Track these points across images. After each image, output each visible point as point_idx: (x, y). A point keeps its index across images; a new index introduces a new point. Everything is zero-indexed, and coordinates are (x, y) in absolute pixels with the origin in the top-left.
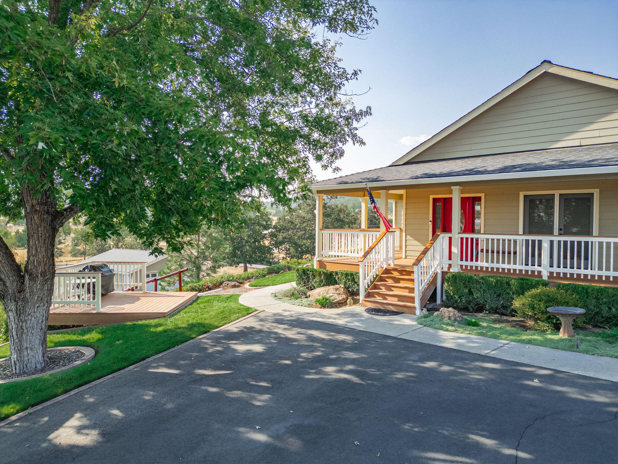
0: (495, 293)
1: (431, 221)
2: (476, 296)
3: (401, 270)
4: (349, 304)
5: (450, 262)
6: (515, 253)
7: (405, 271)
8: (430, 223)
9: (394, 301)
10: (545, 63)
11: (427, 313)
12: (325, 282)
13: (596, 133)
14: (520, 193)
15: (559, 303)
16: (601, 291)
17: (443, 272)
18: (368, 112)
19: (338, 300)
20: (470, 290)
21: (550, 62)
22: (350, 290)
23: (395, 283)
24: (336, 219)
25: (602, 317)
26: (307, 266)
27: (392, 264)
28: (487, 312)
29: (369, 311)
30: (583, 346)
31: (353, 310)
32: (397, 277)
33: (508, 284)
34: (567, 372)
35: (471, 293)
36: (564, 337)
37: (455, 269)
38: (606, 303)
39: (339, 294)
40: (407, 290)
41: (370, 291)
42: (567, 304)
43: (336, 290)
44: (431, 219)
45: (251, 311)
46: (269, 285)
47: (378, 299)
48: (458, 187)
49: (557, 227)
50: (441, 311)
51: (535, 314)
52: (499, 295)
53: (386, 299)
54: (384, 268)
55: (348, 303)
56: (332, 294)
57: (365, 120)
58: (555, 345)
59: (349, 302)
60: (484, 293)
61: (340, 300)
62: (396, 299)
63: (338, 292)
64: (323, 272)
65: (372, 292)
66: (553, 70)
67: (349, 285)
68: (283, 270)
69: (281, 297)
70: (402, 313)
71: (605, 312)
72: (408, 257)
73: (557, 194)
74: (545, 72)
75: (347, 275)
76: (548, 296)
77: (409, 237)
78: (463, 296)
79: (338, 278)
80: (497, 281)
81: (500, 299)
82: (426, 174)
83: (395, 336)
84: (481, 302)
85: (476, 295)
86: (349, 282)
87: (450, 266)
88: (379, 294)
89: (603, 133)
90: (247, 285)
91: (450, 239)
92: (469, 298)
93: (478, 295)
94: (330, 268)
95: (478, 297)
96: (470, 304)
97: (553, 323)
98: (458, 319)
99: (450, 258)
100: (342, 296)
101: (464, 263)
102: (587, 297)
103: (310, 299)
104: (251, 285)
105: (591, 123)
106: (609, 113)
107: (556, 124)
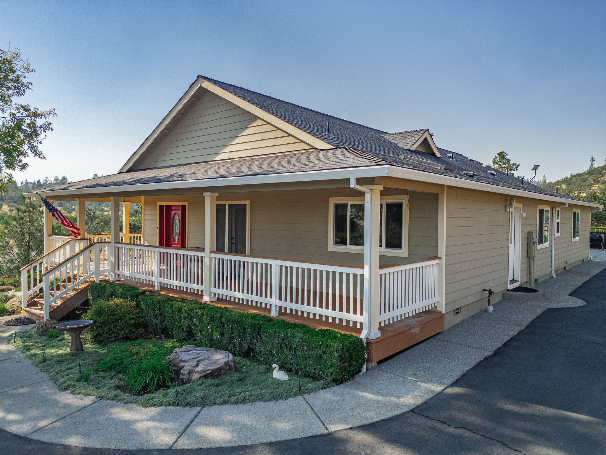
1: (158, 228)
4: (16, 313)
10: (200, 78)
13: (237, 147)
44: (158, 225)
49: (227, 236)
66: (206, 85)
70: (34, 323)
73: (227, 203)
74: (201, 87)
89: (242, 147)
105: (236, 137)
106: (245, 128)
107: (217, 136)
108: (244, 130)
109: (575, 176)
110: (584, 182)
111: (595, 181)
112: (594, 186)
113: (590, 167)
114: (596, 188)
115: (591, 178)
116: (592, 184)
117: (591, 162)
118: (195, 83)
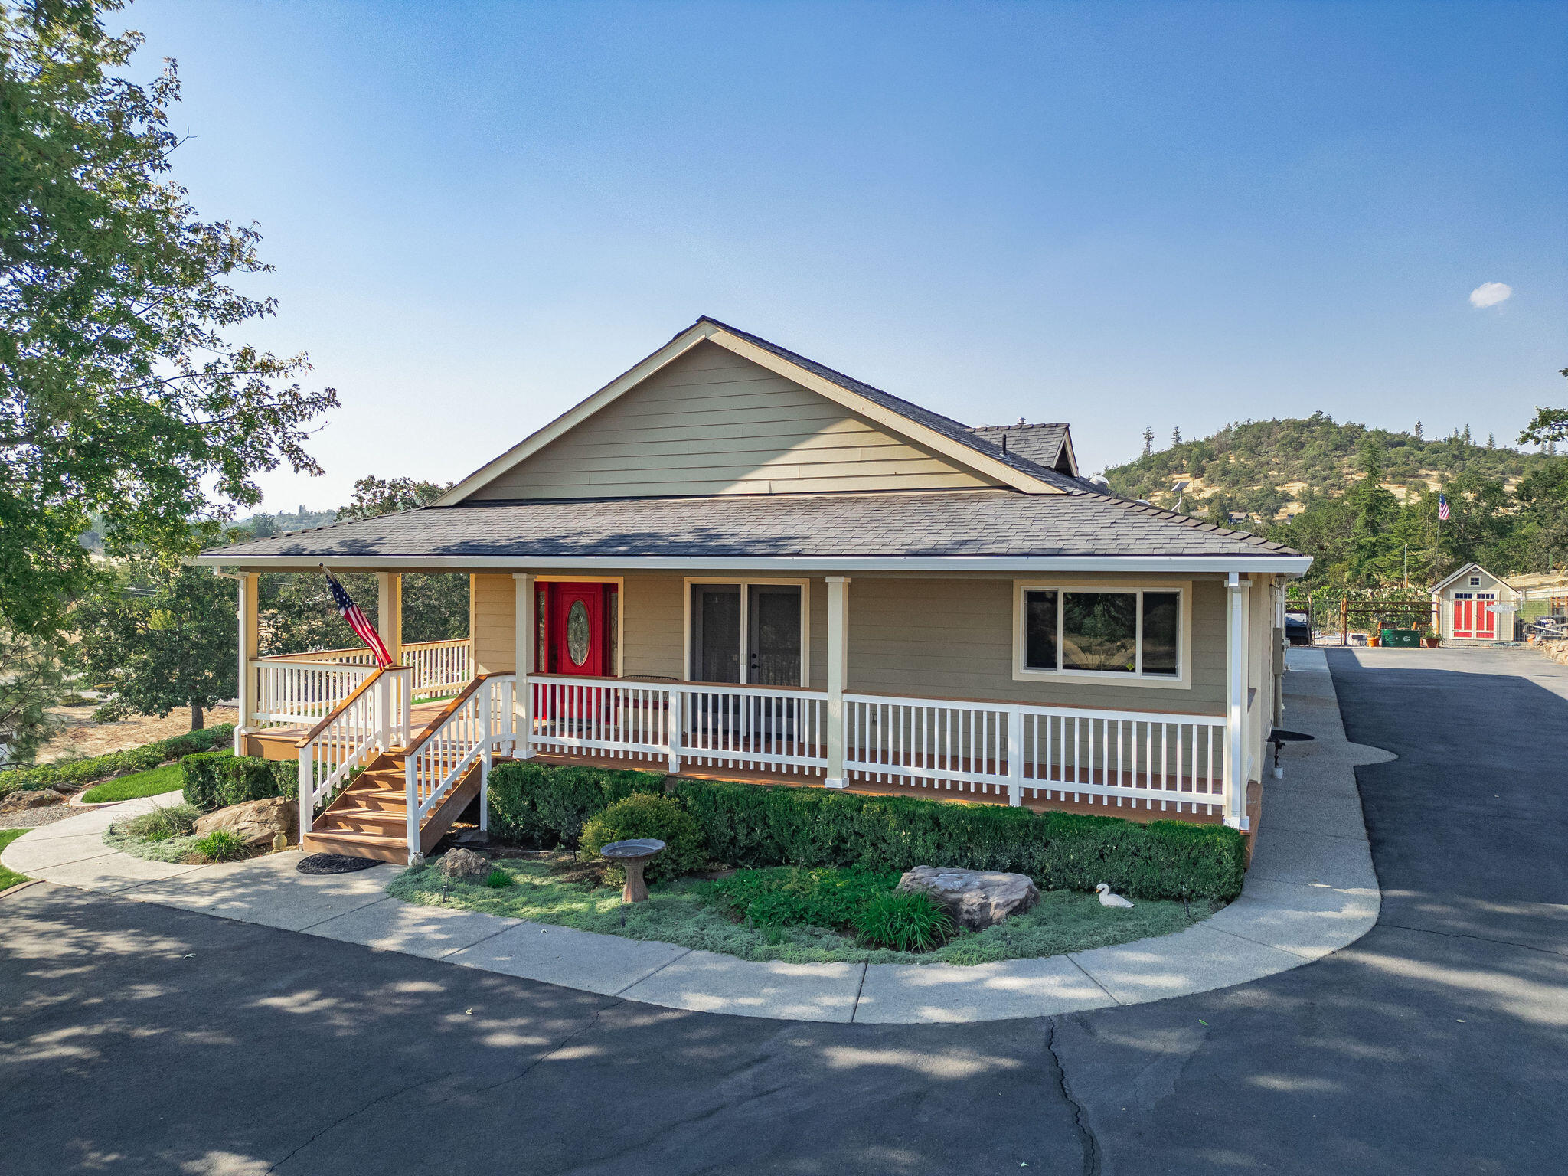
2: (543, 814)
4: (277, 848)
9: (374, 835)
10: (704, 322)
11: (425, 860)
12: (251, 789)
13: (793, 472)
14: (686, 579)
17: (496, 760)
18: (328, 400)
19: (256, 837)
20: (532, 802)
21: (712, 320)
23: (392, 790)
25: (740, 848)
28: (563, 846)
29: (309, 862)
30: (634, 921)
31: (265, 865)
33: (598, 785)
34: (547, 984)
37: (521, 753)
38: (744, 820)
39: (266, 822)
41: (328, 813)
43: (260, 812)
45: (12, 882)
46: (131, 797)
47: (344, 832)
49: (746, 652)
50: (445, 858)
54: (377, 756)
55: (275, 844)
56: (245, 824)
57: (319, 418)
58: (592, 924)
59: (277, 842)
61: (261, 839)
62: (379, 830)
63: (263, 817)
64: (246, 767)
65: (333, 816)
66: (719, 337)
69: (125, 836)
70: (384, 862)
73: (746, 583)
74: (706, 340)
78: (519, 814)
79: (281, 780)
83: (298, 930)
84: (552, 826)
85: (543, 811)
88: (349, 820)
89: (806, 471)
90: (75, 801)
94: (269, 755)
95: (545, 816)
96: (534, 832)
101: (540, 739)
103: (192, 838)
104: (86, 799)
105: (785, 450)
106: (813, 435)
107: (734, 445)
108: (808, 439)
109: (1115, 471)
110: (1134, 486)
111: (1155, 483)
112: (1153, 495)
113: (1144, 452)
114: (1158, 499)
115: (1147, 478)
116: (1150, 491)
117: (1146, 440)
118: (690, 331)
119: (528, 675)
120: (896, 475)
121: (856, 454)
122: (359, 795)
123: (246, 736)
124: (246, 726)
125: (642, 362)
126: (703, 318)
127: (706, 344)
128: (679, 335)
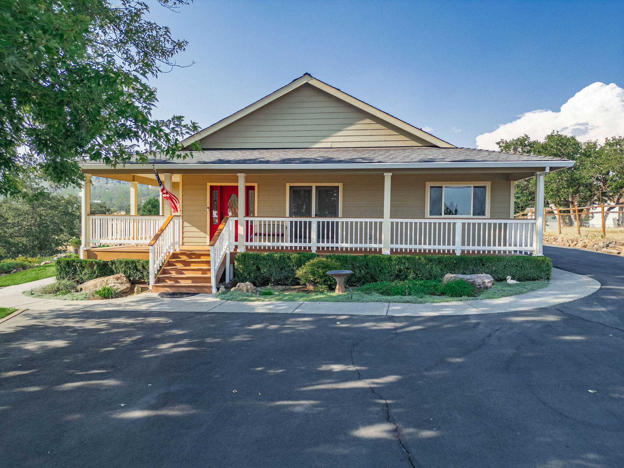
0: (279, 267)
1: (208, 208)
2: (263, 272)
3: (190, 254)
4: (138, 292)
5: (237, 243)
6: (283, 235)
7: (195, 254)
8: (208, 210)
9: (189, 283)
10: (307, 75)
11: (224, 290)
12: (99, 273)
13: (342, 139)
14: (287, 184)
15: (330, 269)
16: (354, 258)
17: (231, 253)
19: (122, 289)
20: (257, 267)
21: (310, 75)
22: (132, 278)
23: (185, 266)
24: (64, 212)
25: (356, 278)
26: (46, 263)
27: (178, 249)
28: (272, 284)
29: (163, 295)
30: (354, 297)
32: (187, 260)
33: (289, 258)
35: (258, 269)
36: (339, 294)
37: (241, 250)
38: (358, 267)
39: (122, 283)
40: (200, 272)
41: (160, 276)
42: (335, 268)
43: (118, 279)
44: (208, 205)
45: (9, 312)
46: (8, 285)
47: (169, 283)
48: (243, 174)
50: (239, 286)
51: (315, 279)
52: (282, 269)
53: (179, 282)
54: (171, 254)
55: (135, 290)
56: (113, 284)
58: (337, 300)
59: (137, 289)
60: (270, 268)
61: (124, 290)
62: (190, 281)
63: (119, 281)
64: (96, 263)
65: (163, 277)
67: (130, 273)
68: (15, 269)
69: (41, 294)
70: (198, 293)
71: (358, 274)
72: (185, 244)
73: (314, 185)
74: (307, 83)
75: (127, 263)
76: (323, 264)
77: (186, 224)
78: (251, 272)
79: (116, 268)
80: (280, 257)
81: (283, 271)
82: (220, 160)
83: (206, 311)
84: (268, 276)
85: (264, 270)
86: (130, 270)
87: (236, 247)
88: (170, 278)
89: (346, 139)
91: (236, 222)
92: (257, 273)
93: (265, 270)
94: (102, 258)
95: (264, 272)
96: (257, 280)
97: (328, 285)
98: (254, 291)
99: (236, 240)
100: (126, 285)
101: (249, 244)
102: (346, 264)
103: (83, 292)
107: (314, 128)
108: (350, 126)
118: (300, 79)
119: (244, 217)
120: (385, 141)
121: (369, 133)
122: (171, 269)
123: (86, 251)
124: (86, 246)
125: (277, 90)
126: (307, 74)
127: (307, 84)
128: (295, 80)
